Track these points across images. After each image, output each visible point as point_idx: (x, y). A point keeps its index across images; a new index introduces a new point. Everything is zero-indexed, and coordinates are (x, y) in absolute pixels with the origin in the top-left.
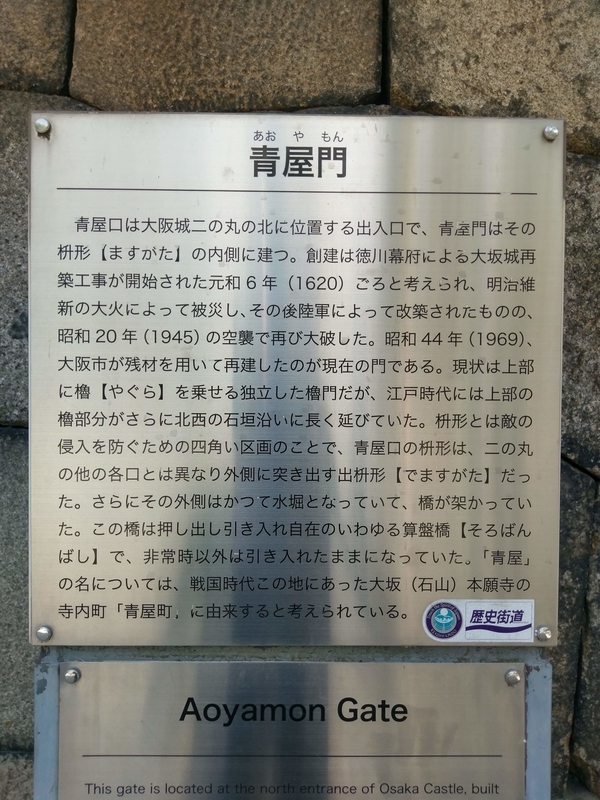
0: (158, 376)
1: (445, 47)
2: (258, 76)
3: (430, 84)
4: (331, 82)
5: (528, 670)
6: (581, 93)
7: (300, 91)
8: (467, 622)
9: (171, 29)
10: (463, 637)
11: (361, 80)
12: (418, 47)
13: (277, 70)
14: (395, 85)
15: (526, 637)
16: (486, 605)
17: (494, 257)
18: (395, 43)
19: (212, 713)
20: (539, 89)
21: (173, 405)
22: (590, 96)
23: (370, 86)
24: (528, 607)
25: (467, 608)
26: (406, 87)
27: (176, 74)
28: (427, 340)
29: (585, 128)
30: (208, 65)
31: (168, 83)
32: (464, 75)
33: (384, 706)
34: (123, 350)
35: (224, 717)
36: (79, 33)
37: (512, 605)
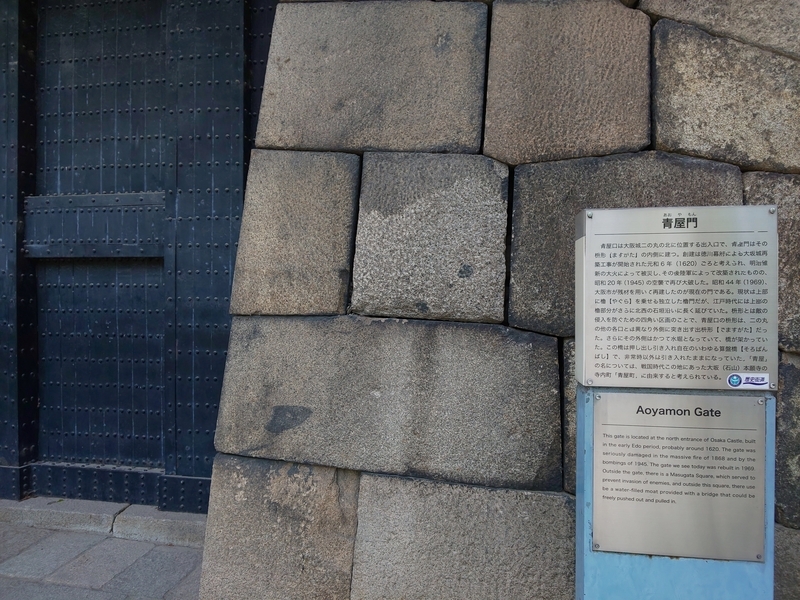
0: (629, 296)
1: (687, 119)
2: (584, 140)
3: (680, 139)
4: (624, 141)
5: (766, 399)
6: (767, 140)
7: (606, 146)
8: (743, 381)
9: (537, 119)
10: (742, 387)
11: (640, 139)
12: (672, 119)
13: (594, 137)
14: (660, 140)
15: (766, 387)
16: (751, 375)
17: (752, 253)
18: (659, 118)
19: (648, 411)
20: (742, 138)
21: (634, 306)
22: (772, 141)
23: (645, 141)
24: (766, 376)
25: (743, 376)
26: (666, 141)
27: (540, 142)
28: (728, 282)
29: (770, 158)
30: (557, 136)
31: (536, 147)
32: (699, 133)
33: (712, 411)
34: (617, 287)
35: (652, 413)
36: (487, 123)
37: (760, 375)
